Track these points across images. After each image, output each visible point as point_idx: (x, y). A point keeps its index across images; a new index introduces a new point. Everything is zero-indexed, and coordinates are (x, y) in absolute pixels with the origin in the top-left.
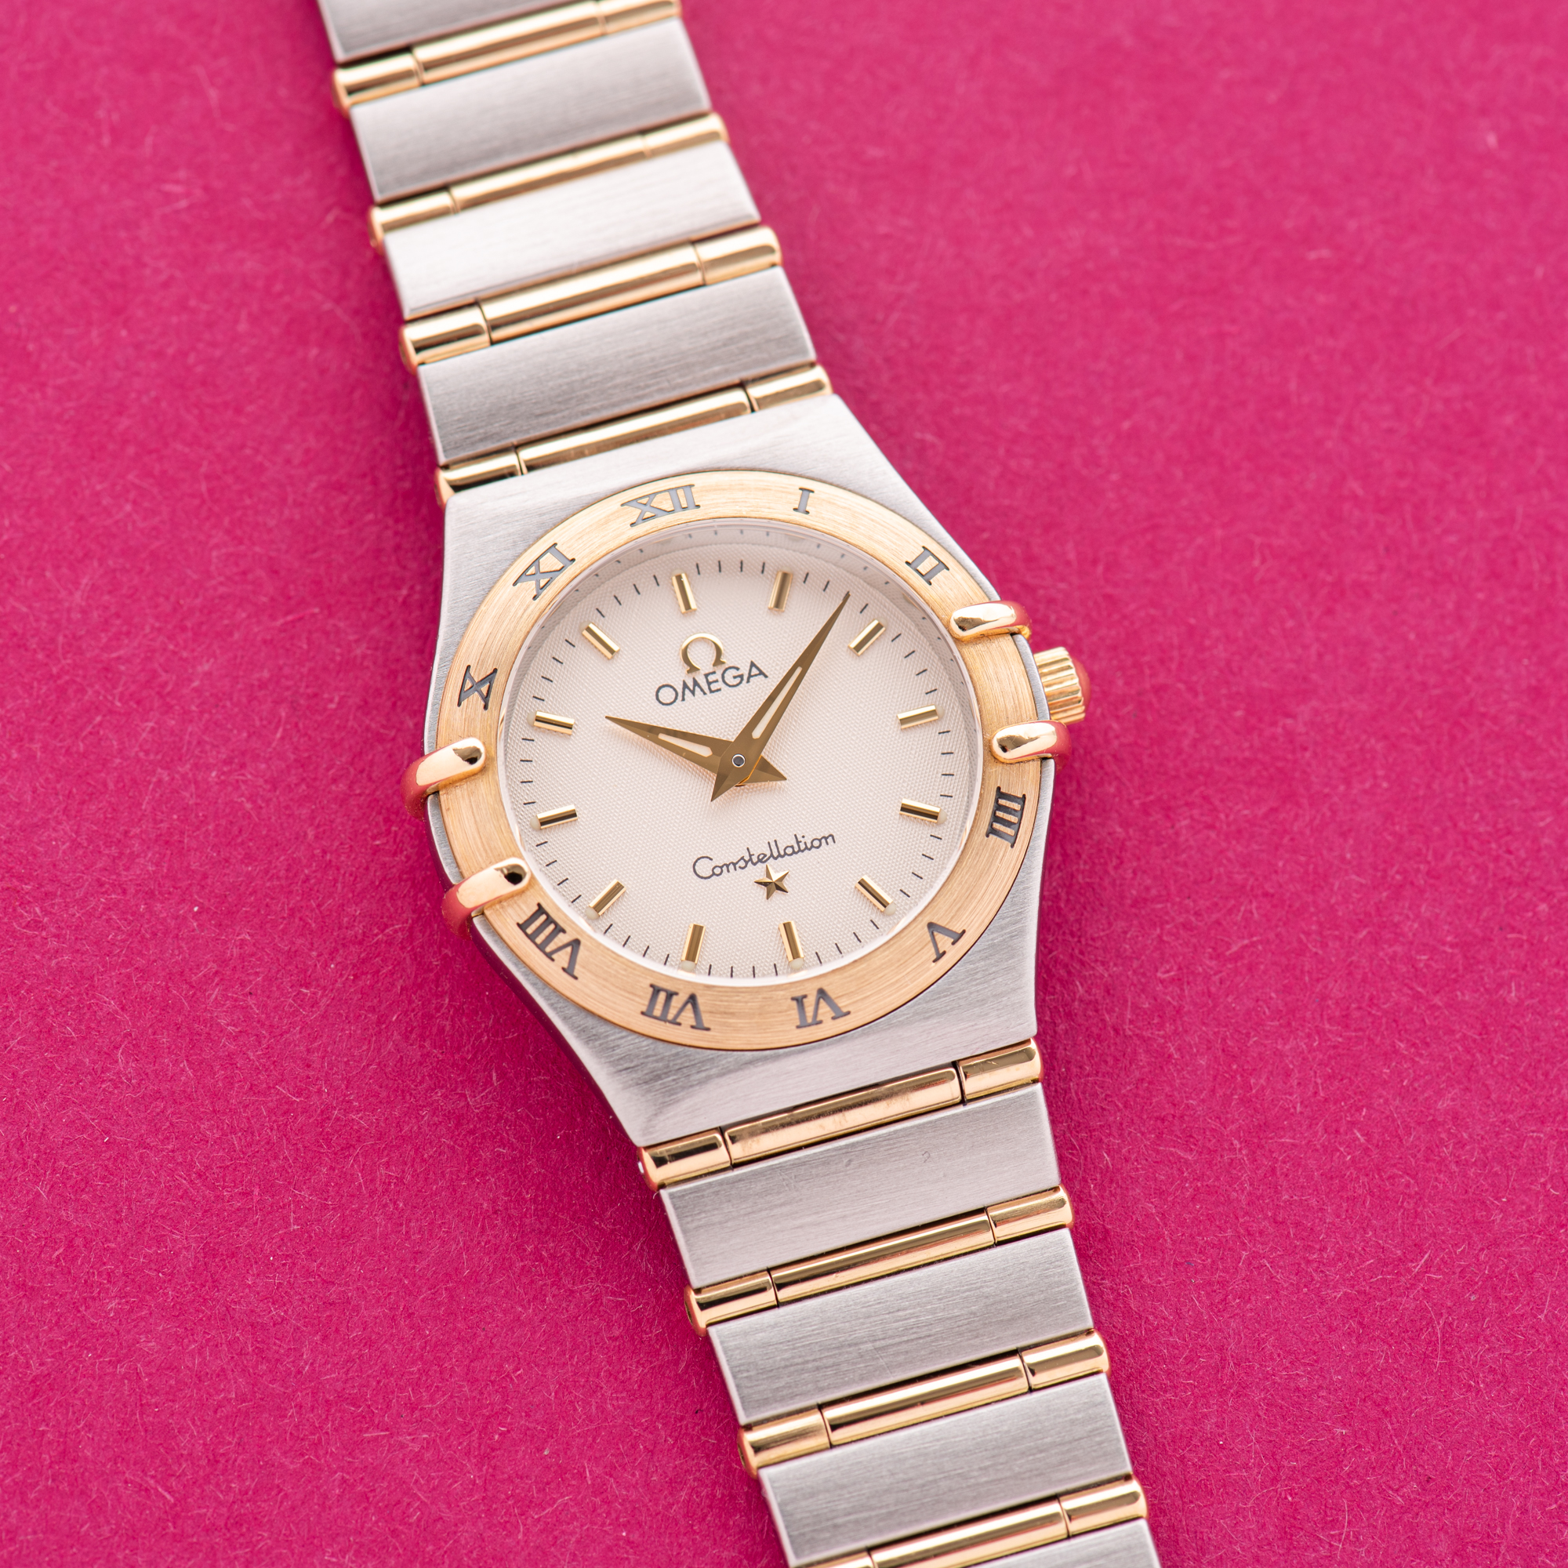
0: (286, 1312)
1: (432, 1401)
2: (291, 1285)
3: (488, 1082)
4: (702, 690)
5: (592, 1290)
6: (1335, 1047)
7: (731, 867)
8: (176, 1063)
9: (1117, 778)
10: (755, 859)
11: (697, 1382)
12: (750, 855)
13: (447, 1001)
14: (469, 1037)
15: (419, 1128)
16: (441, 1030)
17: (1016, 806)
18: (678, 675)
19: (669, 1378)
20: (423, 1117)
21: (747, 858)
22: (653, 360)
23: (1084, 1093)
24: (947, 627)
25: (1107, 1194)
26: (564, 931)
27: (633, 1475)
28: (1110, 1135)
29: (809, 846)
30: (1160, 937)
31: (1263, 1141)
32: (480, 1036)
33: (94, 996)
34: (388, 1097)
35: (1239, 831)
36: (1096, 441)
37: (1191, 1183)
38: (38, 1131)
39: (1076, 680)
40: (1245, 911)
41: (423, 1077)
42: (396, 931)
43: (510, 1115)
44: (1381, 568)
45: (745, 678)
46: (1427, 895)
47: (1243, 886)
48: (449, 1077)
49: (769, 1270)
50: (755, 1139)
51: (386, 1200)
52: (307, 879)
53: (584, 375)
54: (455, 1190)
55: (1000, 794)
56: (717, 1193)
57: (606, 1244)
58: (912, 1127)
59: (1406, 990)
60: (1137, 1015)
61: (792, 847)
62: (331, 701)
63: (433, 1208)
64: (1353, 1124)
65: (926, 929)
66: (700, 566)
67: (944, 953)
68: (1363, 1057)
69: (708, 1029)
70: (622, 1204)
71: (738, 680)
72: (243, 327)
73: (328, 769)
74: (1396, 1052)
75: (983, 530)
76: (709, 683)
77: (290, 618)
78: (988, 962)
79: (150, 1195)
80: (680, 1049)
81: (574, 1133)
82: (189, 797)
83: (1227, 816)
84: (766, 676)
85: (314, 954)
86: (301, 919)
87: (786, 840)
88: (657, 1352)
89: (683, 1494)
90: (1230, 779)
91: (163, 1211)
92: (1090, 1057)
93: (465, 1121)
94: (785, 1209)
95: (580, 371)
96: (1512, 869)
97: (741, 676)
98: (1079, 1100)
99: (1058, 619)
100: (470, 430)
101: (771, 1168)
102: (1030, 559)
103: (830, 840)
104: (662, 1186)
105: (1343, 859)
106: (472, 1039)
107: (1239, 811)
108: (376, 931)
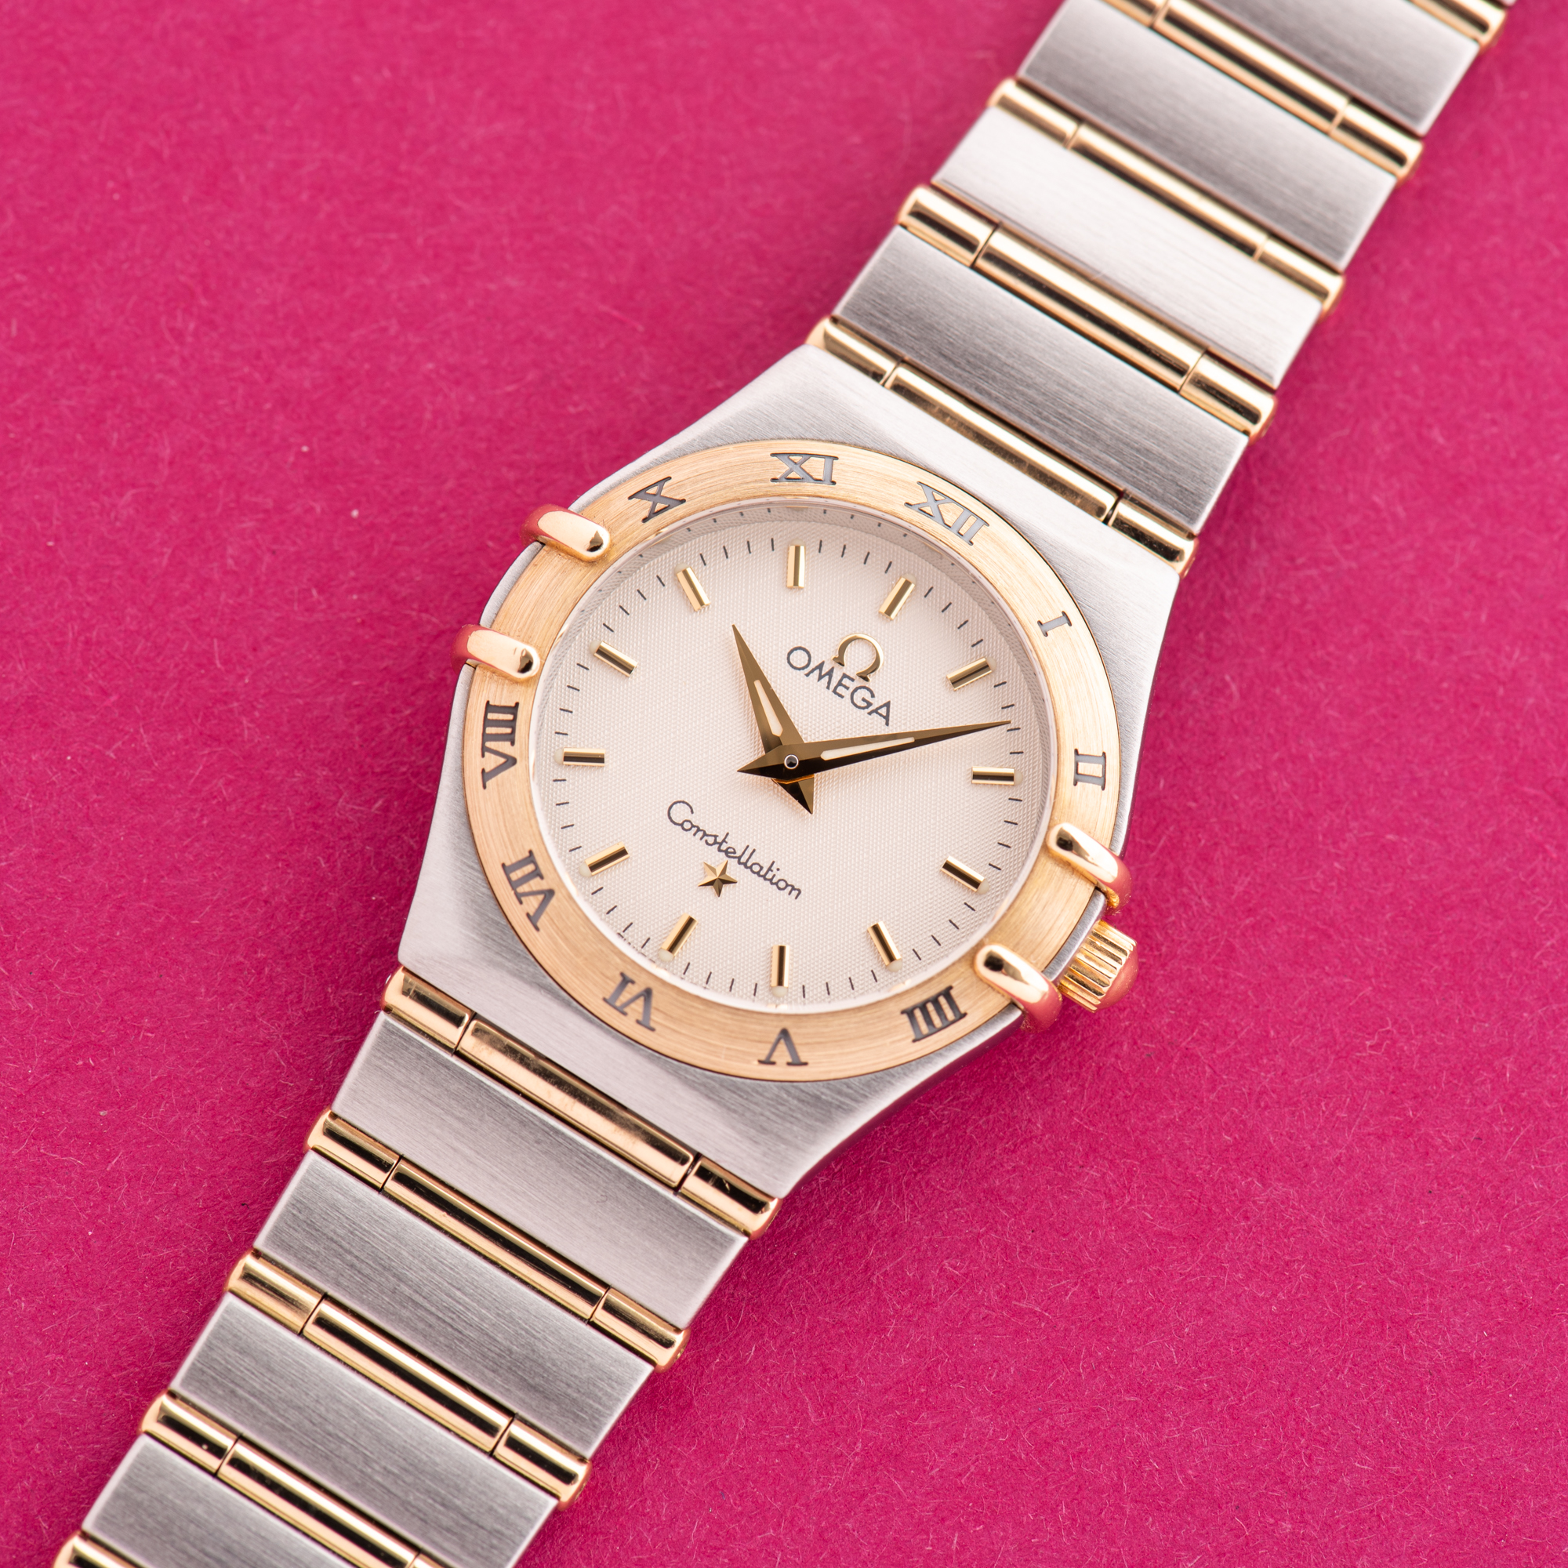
0: (35, 807)
1: (65, 986)
2: (61, 793)
3: (369, 803)
4: (829, 683)
5: (270, 1034)
6: (1013, 1457)
7: (700, 834)
8: (163, 543)
9: (1083, 1086)
10: (724, 847)
11: (268, 1184)
12: (724, 841)
13: (408, 712)
14: (394, 755)
15: (282, 781)
16: (379, 729)
17: (950, 1015)
18: (824, 654)
19: (252, 1158)
20: (294, 777)
21: (719, 840)
22: (1072, 404)
23: (791, 1287)
24: (1049, 828)
25: (722, 1378)
26: (513, 743)
27: (146, 1199)
28: (774, 1338)
29: (775, 880)
30: (979, 1236)
31: (881, 1467)
32: (402, 764)
33: (160, 432)
34: (286, 735)
35: (1127, 1224)
36: (1353, 824)
37: (793, 1438)
38: (10, 484)
39: (1114, 976)
40: (1064, 1286)
41: (327, 748)
42: (429, 622)
43: (357, 844)
44: (1458, 1148)
45: (871, 709)
46: (1211, 1423)
47: (1083, 1267)
48: (346, 769)
49: (401, 1158)
50: (490, 1049)
51: (199, 806)
52: (409, 515)
53: (1010, 361)
54: (255, 854)
55: (947, 993)
56: (419, 1057)
57: (319, 1012)
58: (615, 1167)
59: (1114, 1474)
60: (895, 1274)
61: (761, 868)
62: (576, 405)
63: (226, 849)
64: (961, 1527)
65: (778, 1030)
66: (933, 591)
67: (773, 1063)
68: (1025, 1488)
69: (537, 929)
70: (363, 997)
71: (864, 704)
72: (825, 66)
73: (516, 452)
74: (1054, 1511)
75: (1195, 800)
76: (840, 684)
77: (615, 313)
78: (800, 1105)
79: (36, 618)
80: (504, 922)
81: (388, 907)
82: (393, 363)
83: (1131, 1203)
84: (887, 724)
85: (352, 574)
86: (372, 539)
87: (762, 859)
88: (264, 1131)
89: (166, 1252)
90: (1165, 1178)
91: (32, 639)
92: (825, 1266)
93: (320, 813)
94: (456, 1125)
95: (1010, 355)
96: (1297, 1473)
97: (869, 704)
98: (781, 1288)
99: (1174, 923)
100: (880, 312)
101: (480, 1083)
102: (1205, 858)
103: (795, 893)
104: (388, 1010)
105: (1180, 1328)
106: (394, 760)
107: (1144, 1209)
108: (415, 606)
